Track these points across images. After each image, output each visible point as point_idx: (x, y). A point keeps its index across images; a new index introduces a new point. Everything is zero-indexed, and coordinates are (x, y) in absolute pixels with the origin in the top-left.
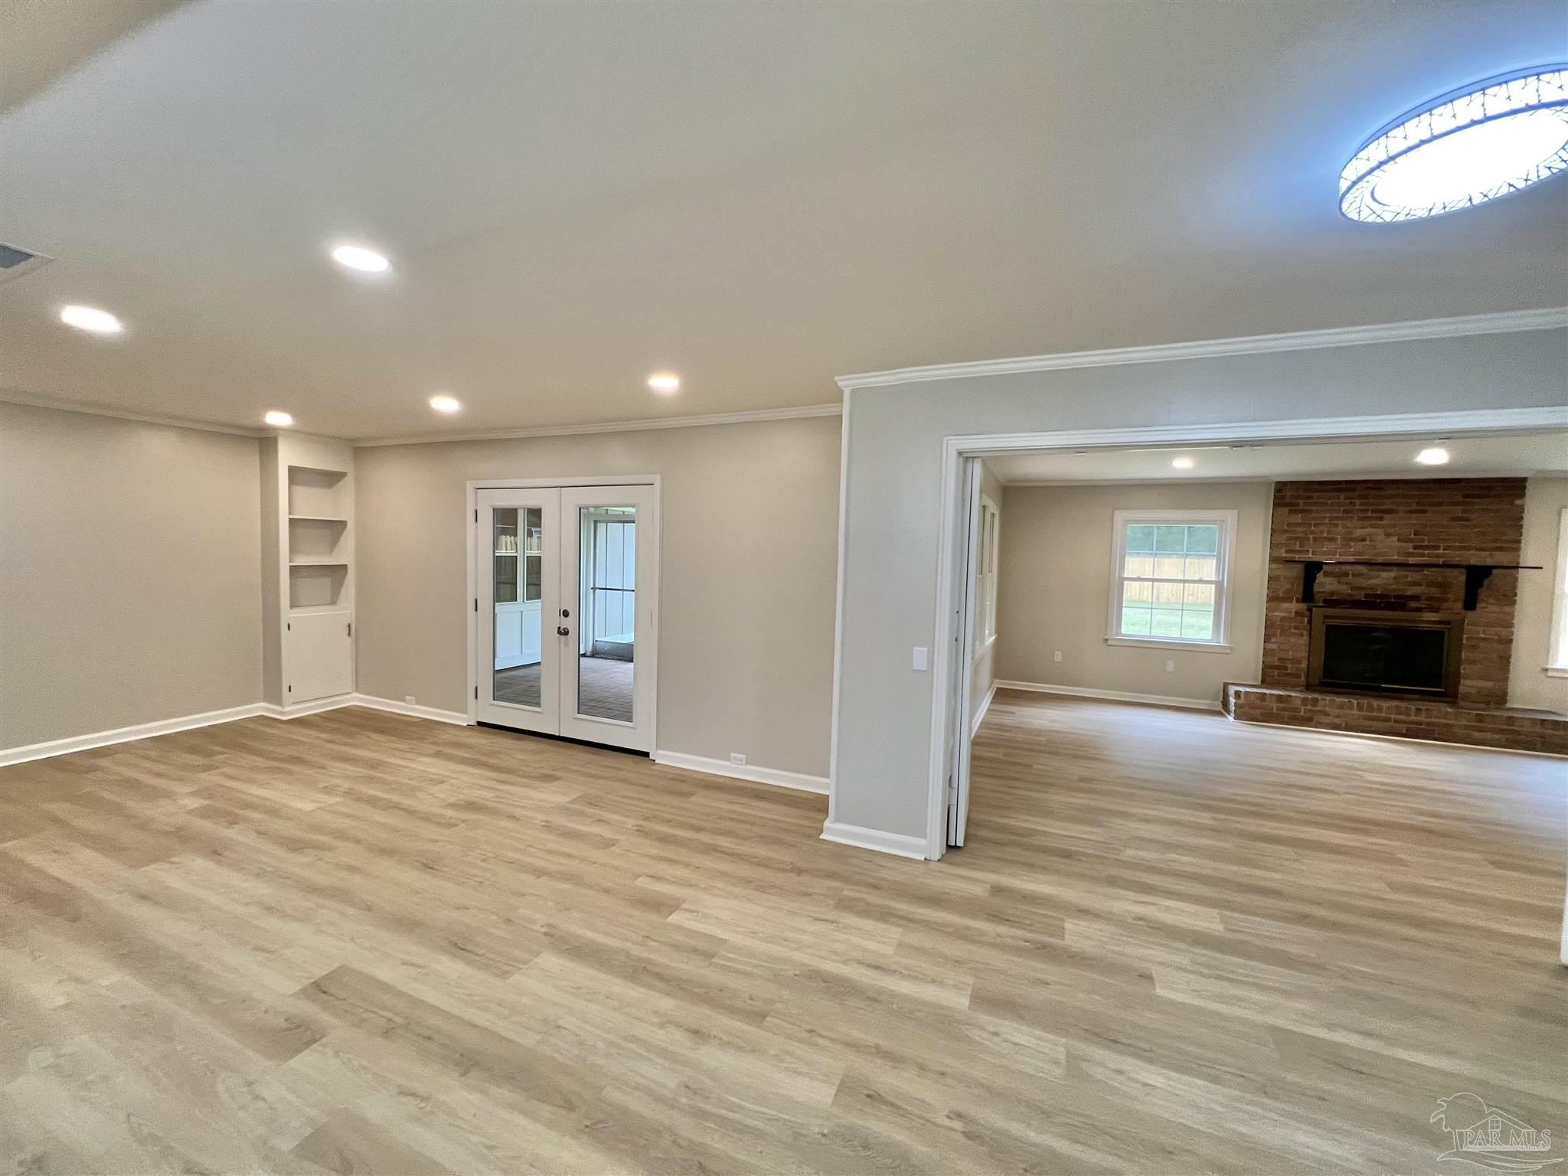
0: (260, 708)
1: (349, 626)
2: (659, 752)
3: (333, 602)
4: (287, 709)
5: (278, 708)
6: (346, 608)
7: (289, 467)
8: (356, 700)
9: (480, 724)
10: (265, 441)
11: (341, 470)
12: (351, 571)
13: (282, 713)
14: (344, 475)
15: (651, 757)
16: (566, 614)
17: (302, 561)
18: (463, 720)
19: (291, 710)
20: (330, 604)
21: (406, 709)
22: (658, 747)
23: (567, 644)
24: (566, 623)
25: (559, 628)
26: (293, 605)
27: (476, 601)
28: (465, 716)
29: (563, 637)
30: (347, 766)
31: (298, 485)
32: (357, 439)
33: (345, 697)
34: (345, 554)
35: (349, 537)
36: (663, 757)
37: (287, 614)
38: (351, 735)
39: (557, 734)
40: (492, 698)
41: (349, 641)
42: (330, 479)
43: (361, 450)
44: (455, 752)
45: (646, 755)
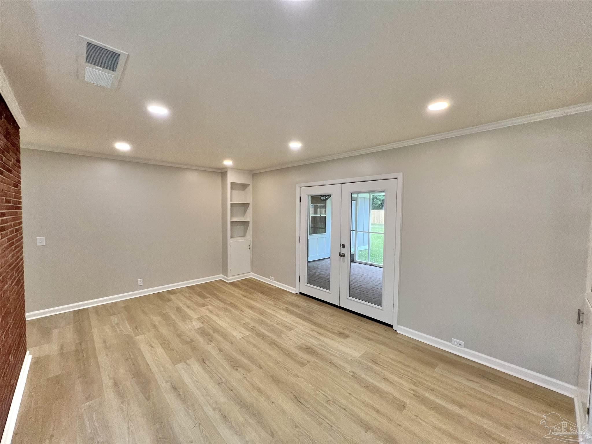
0: (220, 277)
1: (250, 245)
2: (399, 326)
3: (244, 236)
4: (229, 278)
5: (226, 277)
6: (248, 239)
7: (231, 182)
8: (252, 275)
9: (301, 293)
10: (223, 173)
11: (248, 183)
12: (251, 223)
13: (228, 280)
14: (249, 185)
15: (394, 328)
16: (344, 246)
17: (235, 219)
18: (294, 290)
19: (231, 279)
20: (243, 236)
21: (271, 282)
22: (399, 324)
23: (344, 261)
24: (343, 251)
25: (340, 253)
26: (231, 237)
27: (300, 237)
28: (295, 289)
29: (342, 258)
30: (251, 312)
31: (234, 190)
32: (253, 170)
33: (248, 274)
34: (248, 217)
35: (250, 209)
36: (402, 330)
37: (230, 241)
38: (251, 293)
39: (338, 305)
40: (306, 282)
41: (250, 251)
42: (244, 187)
43: (254, 174)
44: (294, 310)
45: (391, 326)
